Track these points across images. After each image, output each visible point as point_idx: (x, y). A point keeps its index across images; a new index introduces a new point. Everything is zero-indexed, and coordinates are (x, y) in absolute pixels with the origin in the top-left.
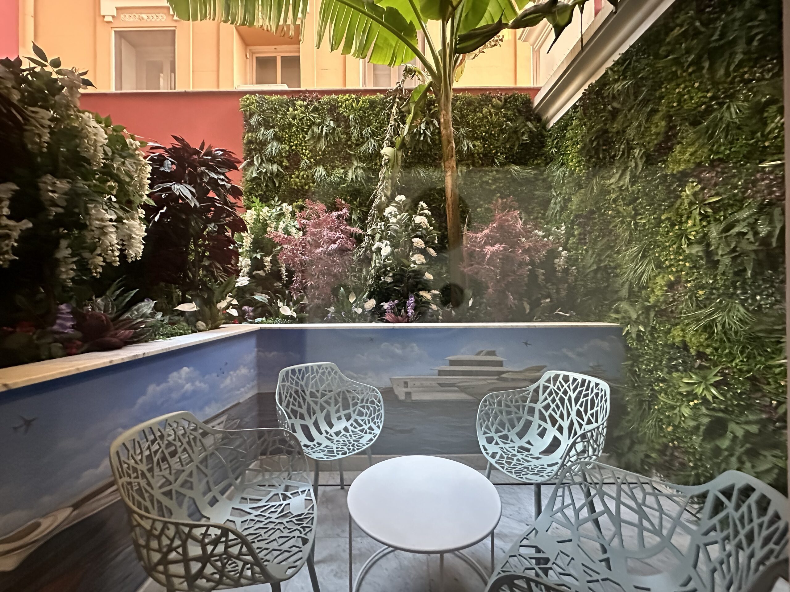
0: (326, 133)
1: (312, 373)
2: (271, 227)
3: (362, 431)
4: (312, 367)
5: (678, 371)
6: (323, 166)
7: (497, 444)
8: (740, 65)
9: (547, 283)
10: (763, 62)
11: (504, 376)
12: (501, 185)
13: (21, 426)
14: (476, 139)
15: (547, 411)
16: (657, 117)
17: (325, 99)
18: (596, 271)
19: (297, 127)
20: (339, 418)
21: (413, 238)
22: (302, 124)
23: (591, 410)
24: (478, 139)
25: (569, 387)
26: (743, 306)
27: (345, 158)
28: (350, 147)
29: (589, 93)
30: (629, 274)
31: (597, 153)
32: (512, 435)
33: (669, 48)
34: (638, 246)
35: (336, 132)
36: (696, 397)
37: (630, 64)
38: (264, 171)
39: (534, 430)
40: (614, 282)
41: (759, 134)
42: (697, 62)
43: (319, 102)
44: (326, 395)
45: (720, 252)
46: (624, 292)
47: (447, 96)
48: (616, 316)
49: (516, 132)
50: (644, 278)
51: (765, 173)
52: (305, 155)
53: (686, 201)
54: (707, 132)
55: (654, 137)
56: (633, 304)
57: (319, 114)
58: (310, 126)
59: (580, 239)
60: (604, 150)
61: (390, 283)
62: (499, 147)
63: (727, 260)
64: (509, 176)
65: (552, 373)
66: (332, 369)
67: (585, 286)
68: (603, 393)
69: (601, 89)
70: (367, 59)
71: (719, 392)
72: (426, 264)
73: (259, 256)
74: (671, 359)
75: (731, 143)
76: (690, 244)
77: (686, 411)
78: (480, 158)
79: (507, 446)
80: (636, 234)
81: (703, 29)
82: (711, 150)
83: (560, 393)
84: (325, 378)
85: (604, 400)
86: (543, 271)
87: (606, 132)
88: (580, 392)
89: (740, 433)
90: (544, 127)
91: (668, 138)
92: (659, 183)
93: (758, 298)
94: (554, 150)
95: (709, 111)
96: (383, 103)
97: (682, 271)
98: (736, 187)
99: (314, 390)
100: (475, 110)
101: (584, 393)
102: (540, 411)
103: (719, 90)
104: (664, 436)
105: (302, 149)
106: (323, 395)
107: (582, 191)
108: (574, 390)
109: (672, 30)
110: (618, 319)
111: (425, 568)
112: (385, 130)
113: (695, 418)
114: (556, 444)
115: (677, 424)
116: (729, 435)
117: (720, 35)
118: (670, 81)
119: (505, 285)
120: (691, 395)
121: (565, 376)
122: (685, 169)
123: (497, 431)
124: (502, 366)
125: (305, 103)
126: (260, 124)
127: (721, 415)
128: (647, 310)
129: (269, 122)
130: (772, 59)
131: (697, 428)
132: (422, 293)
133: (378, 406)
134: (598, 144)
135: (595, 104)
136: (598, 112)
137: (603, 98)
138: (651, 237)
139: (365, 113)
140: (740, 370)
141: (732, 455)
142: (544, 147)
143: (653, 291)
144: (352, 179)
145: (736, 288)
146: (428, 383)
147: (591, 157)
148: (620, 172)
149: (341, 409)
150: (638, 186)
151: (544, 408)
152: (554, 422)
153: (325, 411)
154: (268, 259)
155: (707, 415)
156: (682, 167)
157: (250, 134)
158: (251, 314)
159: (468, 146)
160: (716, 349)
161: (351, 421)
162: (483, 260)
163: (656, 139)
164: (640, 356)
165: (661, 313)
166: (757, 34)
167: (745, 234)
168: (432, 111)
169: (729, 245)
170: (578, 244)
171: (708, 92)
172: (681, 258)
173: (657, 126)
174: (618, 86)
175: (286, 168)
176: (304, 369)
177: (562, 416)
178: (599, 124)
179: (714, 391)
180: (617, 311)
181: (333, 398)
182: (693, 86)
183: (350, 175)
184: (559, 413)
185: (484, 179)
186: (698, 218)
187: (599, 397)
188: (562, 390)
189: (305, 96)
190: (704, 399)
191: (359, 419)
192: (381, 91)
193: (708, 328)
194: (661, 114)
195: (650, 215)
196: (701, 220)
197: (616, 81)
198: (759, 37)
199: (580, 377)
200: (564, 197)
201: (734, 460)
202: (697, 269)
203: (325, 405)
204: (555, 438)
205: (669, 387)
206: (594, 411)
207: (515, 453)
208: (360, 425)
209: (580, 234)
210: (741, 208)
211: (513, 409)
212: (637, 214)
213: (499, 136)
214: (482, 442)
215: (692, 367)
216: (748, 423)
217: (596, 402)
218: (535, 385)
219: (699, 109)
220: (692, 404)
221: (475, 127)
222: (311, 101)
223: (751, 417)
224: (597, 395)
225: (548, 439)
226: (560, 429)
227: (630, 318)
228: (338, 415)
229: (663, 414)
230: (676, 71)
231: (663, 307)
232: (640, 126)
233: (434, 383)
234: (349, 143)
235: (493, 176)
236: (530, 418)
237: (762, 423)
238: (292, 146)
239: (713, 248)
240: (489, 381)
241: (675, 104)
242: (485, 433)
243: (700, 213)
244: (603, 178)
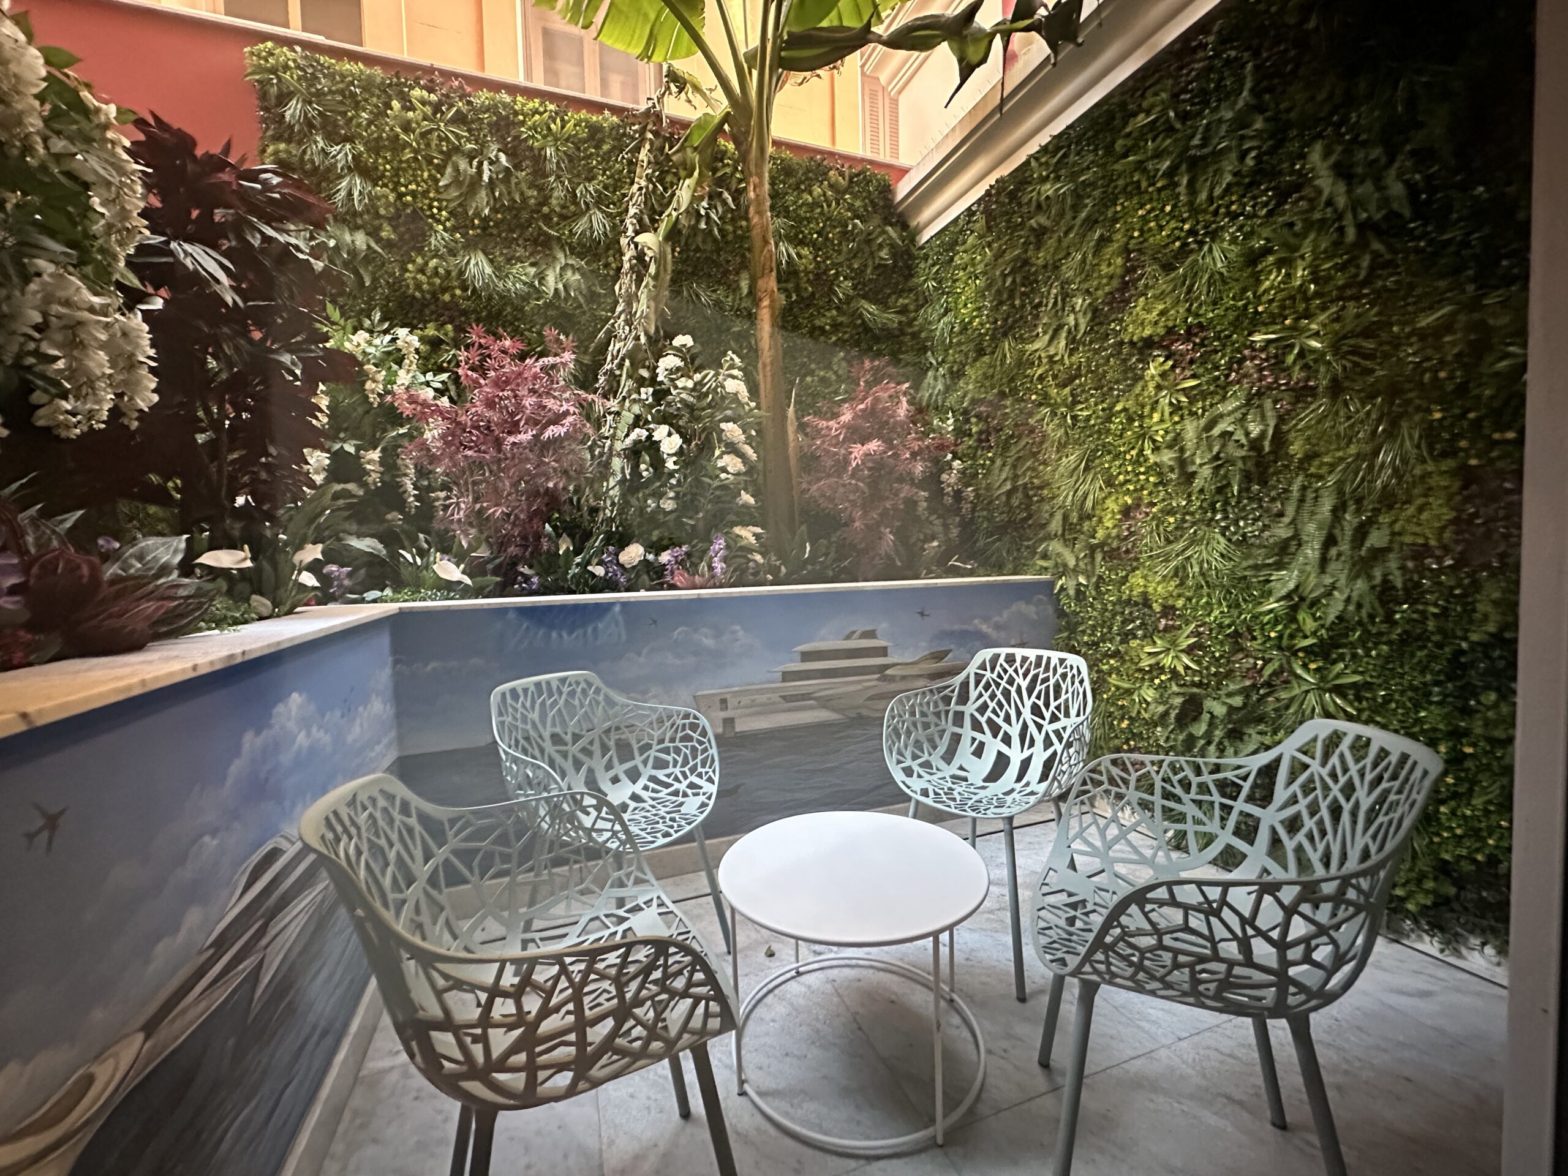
0: (490, 178)
1: (551, 695)
2: (374, 381)
3: (676, 793)
4: (548, 683)
5: (1135, 637)
6: (486, 254)
7: (920, 776)
8: (1228, 190)
9: (930, 514)
10: (1256, 192)
11: (889, 672)
12: (846, 336)
13: (40, 831)
14: (802, 243)
15: (982, 715)
16: (1109, 250)
17: (482, 97)
18: (1009, 494)
19: (416, 151)
20: (615, 780)
21: (721, 421)
22: (428, 145)
23: (1056, 699)
24: (807, 245)
25: (1016, 671)
26: (1223, 535)
27: (535, 242)
28: (547, 219)
29: (998, 193)
30: (1066, 497)
31: (1011, 297)
32: (936, 761)
33: (1130, 143)
34: (1077, 453)
35: (514, 180)
36: (1162, 670)
37: (1065, 156)
38: (332, 243)
39: (965, 748)
40: (1039, 510)
41: (1250, 294)
42: (1171, 173)
43: (469, 103)
44: (582, 737)
45: (1198, 461)
46: (1056, 525)
47: (762, 149)
48: (1045, 564)
49: (869, 241)
50: (1089, 503)
51: (1254, 350)
52: (438, 221)
53: (1151, 386)
54: (1184, 283)
55: (1104, 281)
56: (1070, 543)
57: (469, 131)
58: (448, 156)
59: (980, 441)
60: (1023, 294)
61: (671, 512)
62: (840, 264)
63: (1206, 471)
64: (859, 322)
65: (986, 654)
66: (590, 685)
67: (988, 520)
68: (1075, 671)
69: (1019, 188)
70: (593, 30)
71: (1192, 660)
72: (745, 474)
73: (350, 448)
74: (1125, 622)
75: (1215, 303)
76: (1156, 449)
77: (1149, 694)
78: (808, 280)
79: (934, 777)
80: (1075, 434)
81: (1178, 126)
82: (1189, 310)
83: (1003, 683)
84: (577, 702)
85: (1077, 681)
86: (926, 494)
87: (1026, 262)
88: (1036, 676)
89: (1220, 710)
90: (913, 241)
91: (1125, 286)
92: (1112, 355)
93: (1242, 523)
94: (932, 284)
95: (1184, 251)
96: (619, 138)
97: (1142, 488)
98: (1217, 368)
99: (558, 730)
100: (798, 188)
101: (1041, 677)
102: (972, 715)
103: (1198, 223)
104: (1116, 737)
105: (431, 207)
106: (576, 737)
107: (986, 359)
108: (1025, 675)
109: (1134, 115)
110: (1046, 569)
111: (836, 1000)
112: (624, 195)
113: (1161, 700)
114: (1002, 762)
115: (1134, 715)
116: (1206, 717)
117: (1203, 139)
118: (1129, 196)
119: (880, 515)
120: (1158, 669)
121: (1008, 655)
122: (1151, 336)
123: (915, 757)
124: (886, 655)
125: (433, 97)
126: (310, 125)
127: (1195, 690)
128: (1093, 549)
129: (336, 125)
130: (1267, 190)
131: (1166, 714)
132: (738, 530)
133: (701, 743)
134: (1014, 281)
135: (1007, 213)
136: (1014, 228)
137: (1020, 205)
138: (1099, 439)
139: (578, 149)
140: (1221, 626)
141: (1209, 743)
142: (912, 276)
143: (1100, 521)
144: (556, 290)
145: (1214, 511)
146: (762, 698)
147: (1001, 303)
148: (1050, 332)
149: (615, 760)
150: (1079, 357)
151: (977, 710)
152: (995, 729)
153: (584, 768)
154: (375, 455)
155: (1178, 694)
156: (1147, 332)
157: (282, 146)
158: (346, 582)
159: (789, 255)
160: (1189, 599)
161: (643, 781)
162: (845, 469)
163: (1107, 284)
164: (1079, 624)
165: (1111, 555)
166: (1250, 149)
167: (1231, 434)
168: (719, 174)
169: (1211, 450)
170: (976, 449)
171: (1184, 221)
172: (1142, 470)
173: (1109, 265)
174: (1048, 189)
175: (388, 245)
176: (532, 688)
177: (1007, 719)
178: (1015, 247)
179: (1186, 660)
180: (1045, 556)
181: (597, 744)
182: (1162, 210)
183: (551, 281)
184: (1002, 715)
185: (817, 323)
186: (1167, 410)
187: (1069, 679)
188: (1006, 678)
189: (432, 81)
190: (1174, 672)
191: (660, 775)
192: (615, 110)
193: (1180, 573)
194: (1116, 245)
195: (1096, 404)
196: (1171, 414)
197: (1044, 180)
198: (1253, 154)
199: (1032, 654)
200: (950, 369)
201: (1212, 748)
202: (1164, 485)
203: (581, 756)
204: (1000, 754)
205: (1124, 662)
206: (1061, 700)
207: (950, 785)
208: (667, 786)
209: (980, 432)
210: (1224, 398)
211: (932, 719)
212: (1075, 403)
213: (840, 244)
214: (899, 776)
215: (1156, 629)
216: (1230, 695)
217: (1064, 687)
218: (961, 677)
219: (1172, 247)
220: (1157, 681)
221: (799, 220)
222: (447, 96)
223: (1232, 687)
224: (1064, 676)
225: (989, 759)
226: (1007, 740)
227: (1065, 565)
228: (611, 773)
229: (1113, 704)
230: (1139, 182)
231: (1115, 544)
232: (1084, 260)
233: (775, 697)
234: (545, 209)
235: (832, 318)
236: (957, 730)
237: (1245, 692)
238: (404, 195)
239: (1188, 454)
240: (866, 684)
241: (1136, 234)
242: (899, 762)
243: (1171, 403)
244: (1022, 340)
